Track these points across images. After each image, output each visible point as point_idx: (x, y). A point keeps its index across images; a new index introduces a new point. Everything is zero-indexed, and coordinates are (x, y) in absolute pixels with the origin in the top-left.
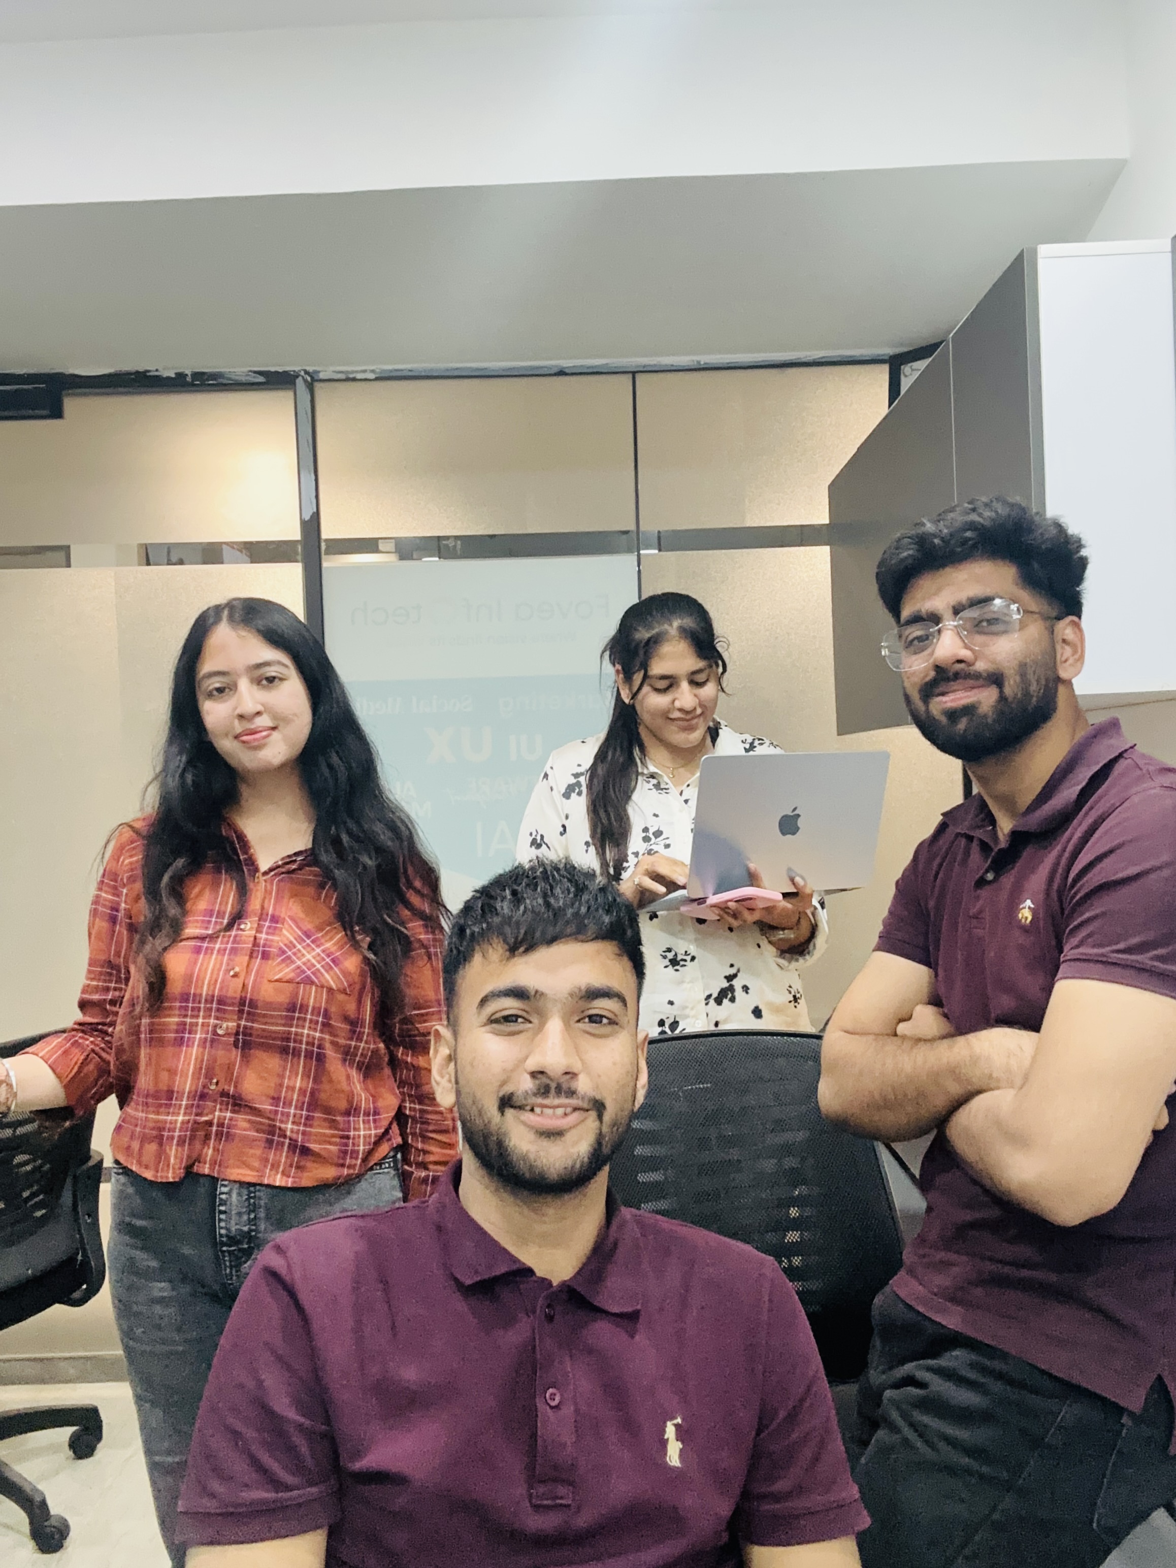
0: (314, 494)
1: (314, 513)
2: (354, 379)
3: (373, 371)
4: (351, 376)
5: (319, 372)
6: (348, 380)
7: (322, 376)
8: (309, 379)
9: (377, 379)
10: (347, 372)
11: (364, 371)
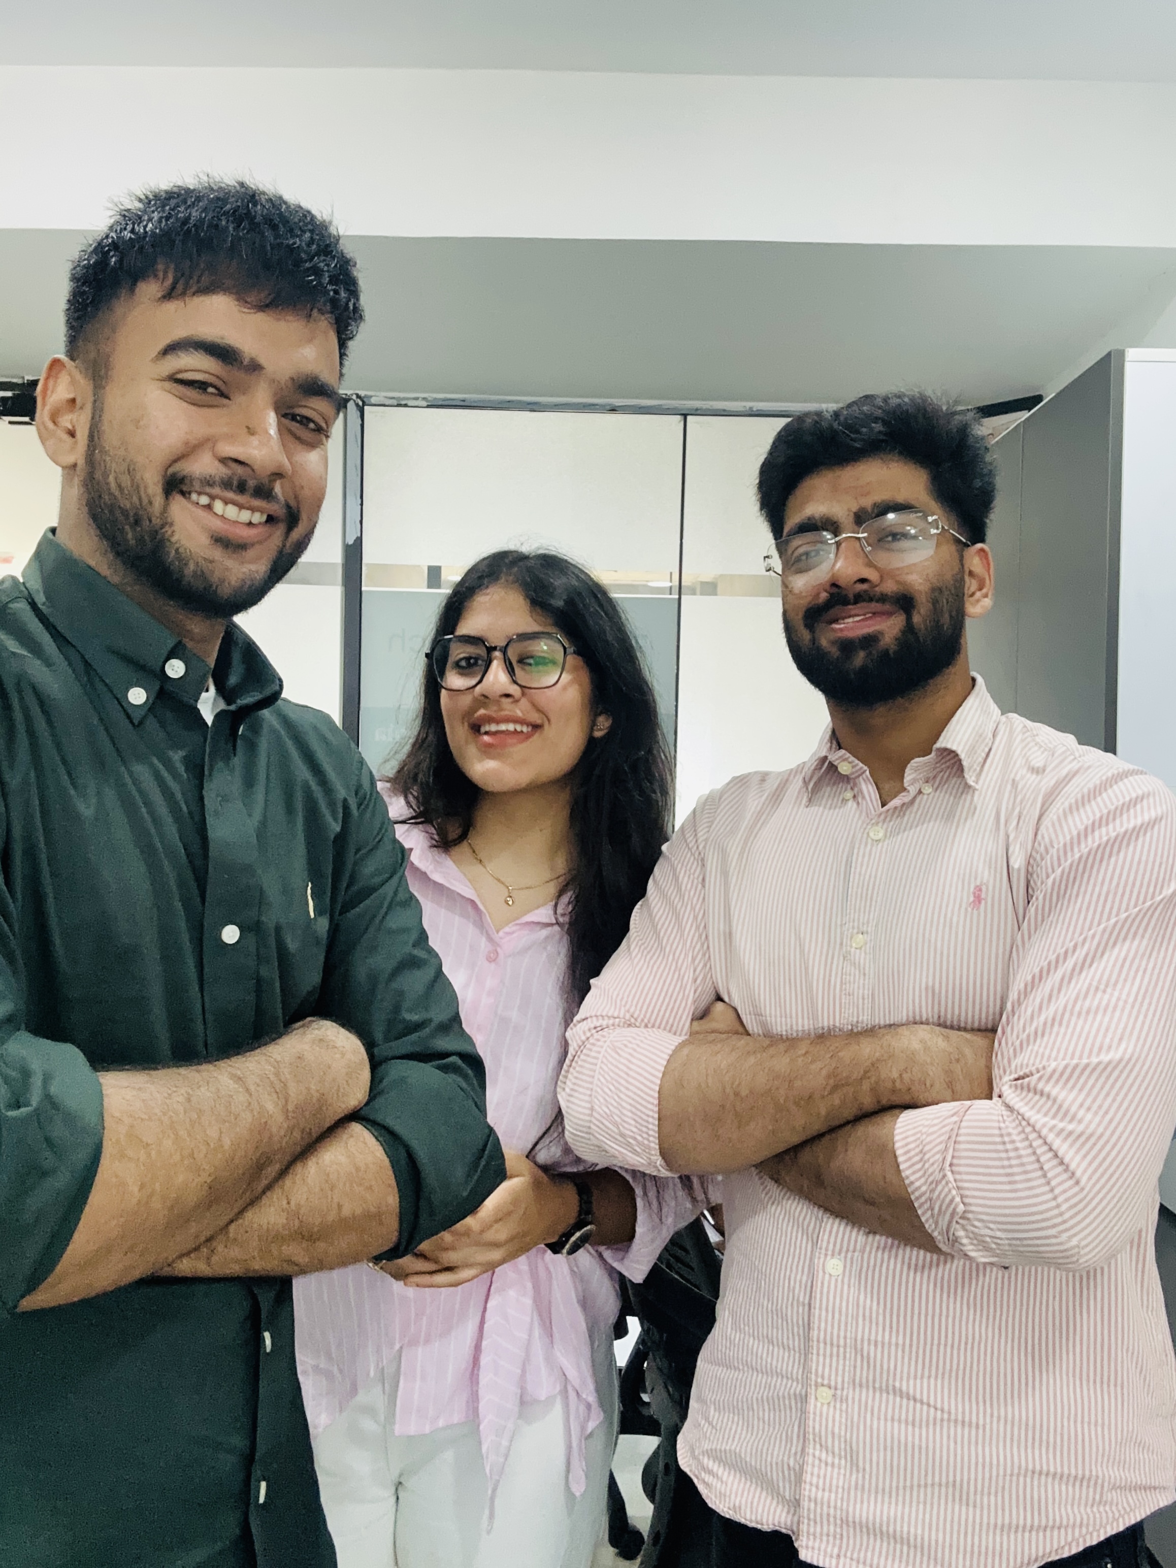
0: (359, 519)
1: (357, 538)
2: (406, 406)
3: (424, 399)
4: (403, 402)
5: (371, 397)
6: (399, 405)
7: (373, 401)
8: (361, 403)
9: (428, 406)
10: (398, 399)
11: (417, 399)
